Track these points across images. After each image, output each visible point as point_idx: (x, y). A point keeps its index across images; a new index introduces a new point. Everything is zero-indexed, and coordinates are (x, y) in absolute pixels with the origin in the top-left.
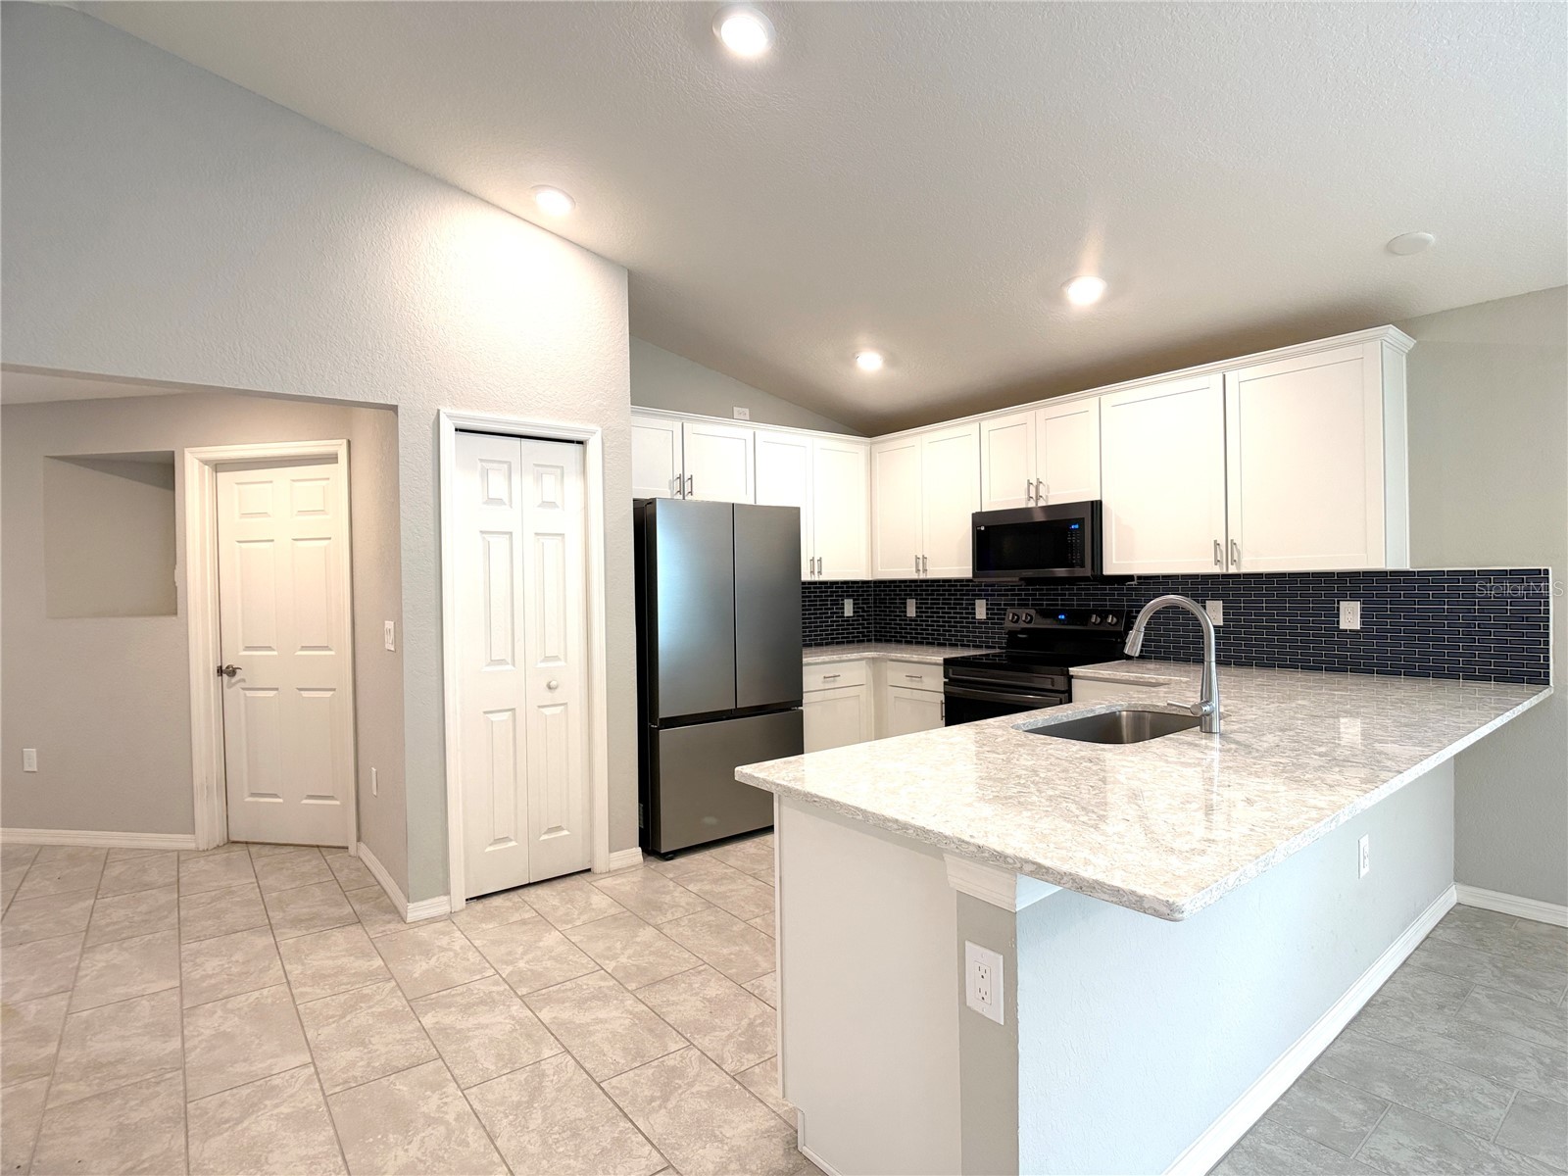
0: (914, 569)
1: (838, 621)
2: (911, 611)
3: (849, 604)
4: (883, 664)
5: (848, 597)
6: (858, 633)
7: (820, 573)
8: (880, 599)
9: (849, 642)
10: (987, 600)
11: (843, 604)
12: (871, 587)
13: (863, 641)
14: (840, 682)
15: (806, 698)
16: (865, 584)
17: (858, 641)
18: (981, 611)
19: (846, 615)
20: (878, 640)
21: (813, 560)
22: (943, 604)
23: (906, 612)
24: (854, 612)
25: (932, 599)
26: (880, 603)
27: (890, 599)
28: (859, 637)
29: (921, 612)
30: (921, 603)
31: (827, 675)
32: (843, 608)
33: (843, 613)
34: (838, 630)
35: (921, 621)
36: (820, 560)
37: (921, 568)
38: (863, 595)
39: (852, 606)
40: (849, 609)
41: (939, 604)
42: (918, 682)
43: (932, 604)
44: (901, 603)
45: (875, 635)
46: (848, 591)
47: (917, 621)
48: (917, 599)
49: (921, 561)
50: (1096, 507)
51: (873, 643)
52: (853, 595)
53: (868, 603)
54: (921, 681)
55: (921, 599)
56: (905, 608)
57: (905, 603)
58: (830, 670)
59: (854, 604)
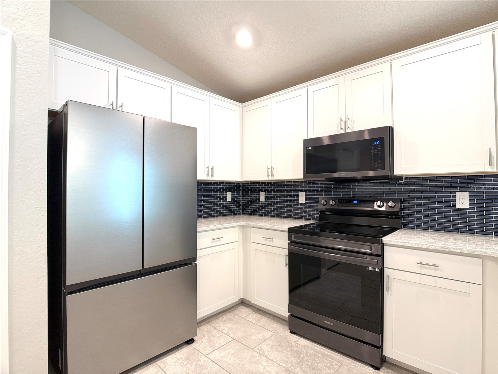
0: (266, 175)
1: (223, 204)
2: (262, 198)
3: (229, 194)
4: (249, 229)
5: (229, 191)
6: (234, 210)
7: (212, 175)
8: (245, 192)
9: (229, 215)
10: (306, 193)
11: (226, 194)
12: (241, 186)
13: (236, 214)
14: (222, 241)
15: (199, 254)
16: (238, 184)
17: (234, 214)
18: (302, 198)
19: (227, 200)
20: (244, 214)
21: (208, 168)
22: (280, 195)
23: (259, 199)
24: (232, 199)
25: (274, 192)
26: (245, 194)
27: (251, 192)
28: (234, 212)
29: (268, 199)
30: (268, 194)
31: (215, 238)
32: (226, 197)
33: (226, 199)
34: (223, 208)
35: (268, 204)
36: (212, 168)
37: (270, 174)
38: (237, 190)
39: (231, 196)
40: (229, 197)
41: (278, 195)
42: (270, 241)
43: (273, 194)
44: (256, 194)
45: (243, 211)
46: (229, 188)
47: (265, 204)
48: (265, 192)
49: (270, 170)
50: (390, 130)
51: (242, 216)
52: (232, 190)
53: (240, 194)
54: (272, 241)
55: (268, 192)
56: (259, 197)
57: (259, 194)
58: (216, 234)
59: (232, 195)
